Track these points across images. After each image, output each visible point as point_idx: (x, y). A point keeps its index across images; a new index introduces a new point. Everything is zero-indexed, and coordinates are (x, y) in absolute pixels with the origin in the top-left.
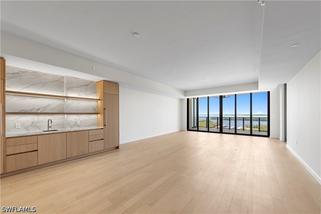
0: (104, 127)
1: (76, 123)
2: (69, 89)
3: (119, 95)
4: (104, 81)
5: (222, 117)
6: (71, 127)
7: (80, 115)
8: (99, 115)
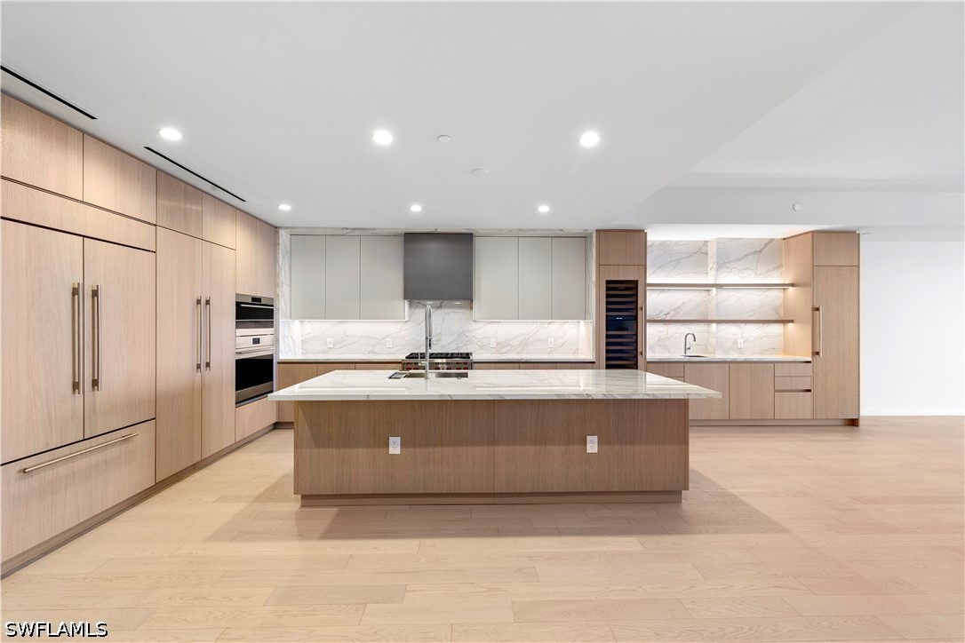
0: (813, 357)
1: (735, 342)
2: (722, 265)
3: (859, 266)
4: (813, 232)
6: (726, 352)
7: (742, 325)
8: (791, 325)
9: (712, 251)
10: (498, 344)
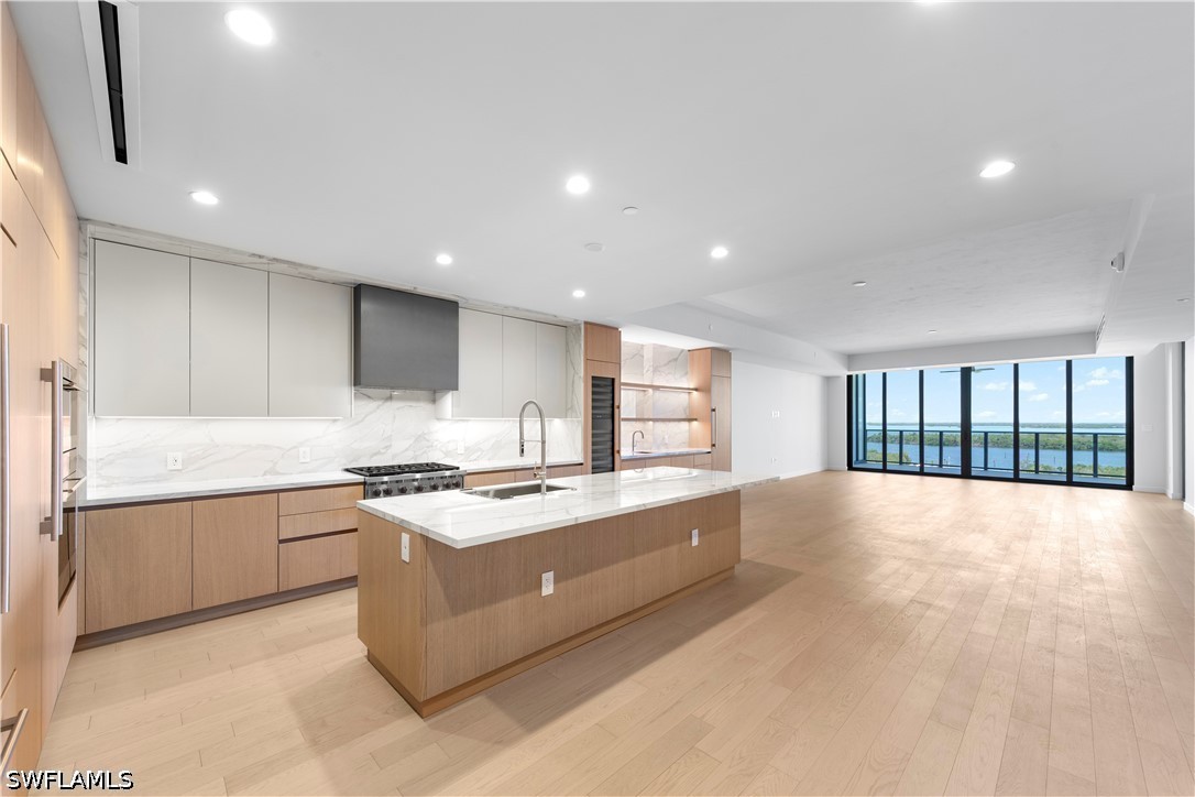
0: (712, 448)
1: (663, 438)
2: (656, 370)
4: (713, 349)
5: (970, 432)
7: (667, 423)
8: (695, 423)
9: (648, 354)
10: (467, 449)
